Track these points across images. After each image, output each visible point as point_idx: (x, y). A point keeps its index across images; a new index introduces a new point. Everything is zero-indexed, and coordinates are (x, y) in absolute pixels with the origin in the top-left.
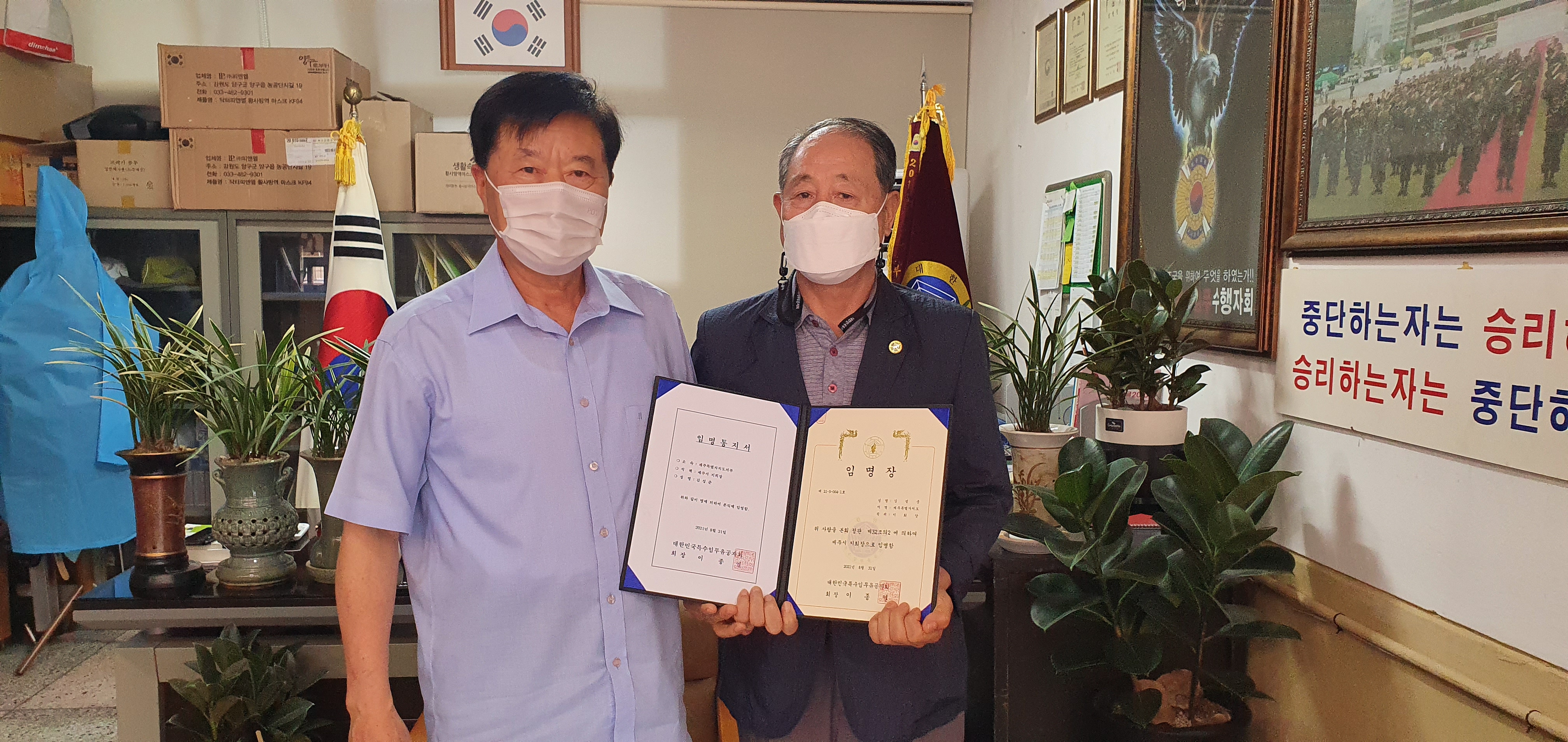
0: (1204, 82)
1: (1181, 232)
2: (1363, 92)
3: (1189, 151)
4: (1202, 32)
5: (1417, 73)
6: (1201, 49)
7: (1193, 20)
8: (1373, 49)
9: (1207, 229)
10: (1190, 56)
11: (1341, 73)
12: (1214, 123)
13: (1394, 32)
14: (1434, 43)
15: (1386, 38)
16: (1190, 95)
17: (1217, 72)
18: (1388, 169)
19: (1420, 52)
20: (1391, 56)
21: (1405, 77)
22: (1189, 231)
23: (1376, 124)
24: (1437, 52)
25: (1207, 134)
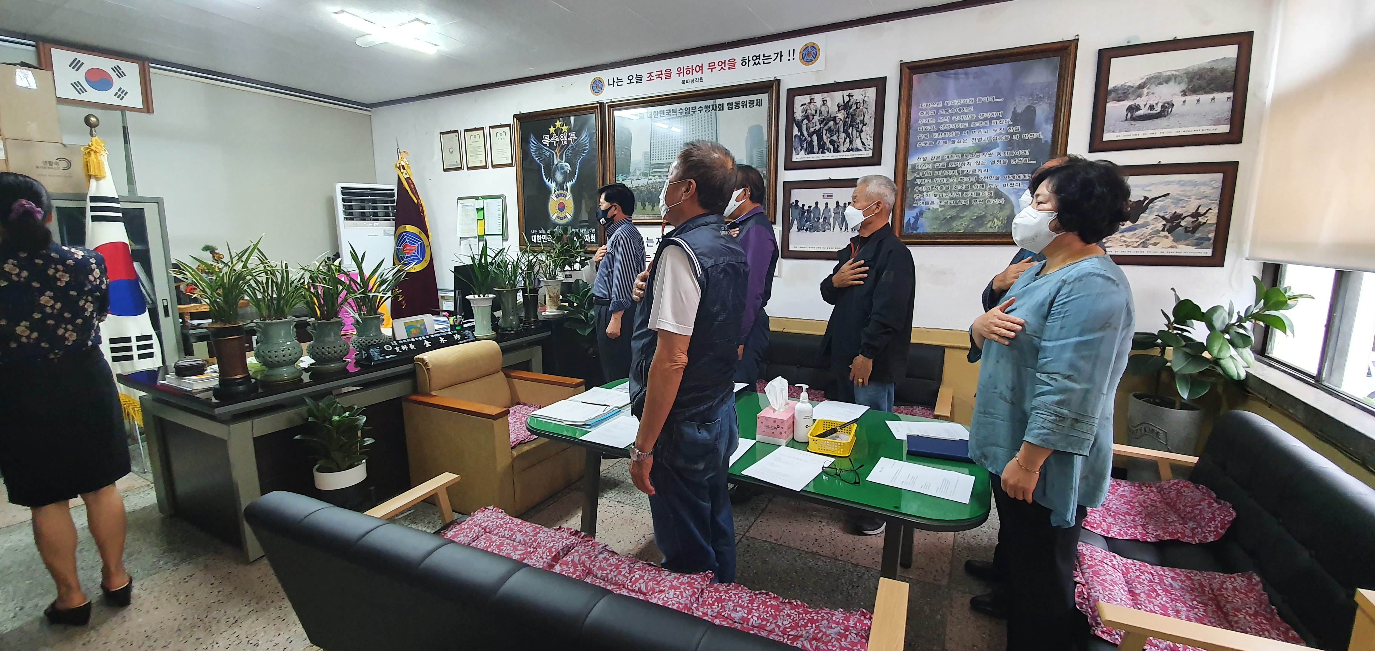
0: (562, 171)
1: (554, 217)
2: (635, 183)
3: (555, 192)
4: (558, 155)
5: (653, 180)
6: (559, 160)
7: (554, 150)
8: (638, 173)
9: (569, 217)
10: (553, 161)
11: (626, 177)
12: (569, 185)
13: (645, 168)
14: (659, 174)
15: (642, 170)
16: (554, 174)
17: (569, 168)
18: (647, 204)
19: (655, 176)
20: (645, 175)
21: (650, 181)
22: (558, 217)
23: (641, 192)
24: (660, 176)
25: (565, 187)
